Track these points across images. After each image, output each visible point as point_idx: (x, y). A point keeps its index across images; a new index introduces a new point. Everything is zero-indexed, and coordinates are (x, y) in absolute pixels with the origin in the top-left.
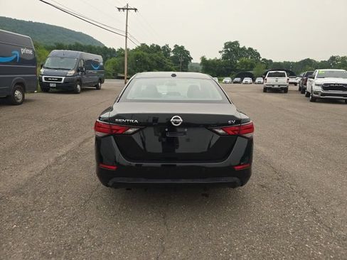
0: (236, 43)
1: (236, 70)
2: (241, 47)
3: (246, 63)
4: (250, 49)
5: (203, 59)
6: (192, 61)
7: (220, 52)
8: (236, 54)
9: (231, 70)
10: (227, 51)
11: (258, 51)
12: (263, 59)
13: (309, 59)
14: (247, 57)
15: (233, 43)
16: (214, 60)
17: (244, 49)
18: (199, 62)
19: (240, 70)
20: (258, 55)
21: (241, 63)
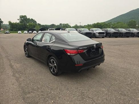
0: (25, 16)
1: (27, 28)
2: (28, 18)
3: (31, 25)
4: (32, 19)
5: (10, 23)
6: (3, 23)
7: (18, 20)
8: (26, 21)
9: (26, 28)
10: (22, 19)
11: (35, 20)
12: (38, 24)
13: (53, 24)
14: (31, 22)
15: (24, 16)
16: (15, 23)
17: (29, 19)
18: (8, 24)
19: (29, 28)
20: (36, 22)
21: (29, 25)
